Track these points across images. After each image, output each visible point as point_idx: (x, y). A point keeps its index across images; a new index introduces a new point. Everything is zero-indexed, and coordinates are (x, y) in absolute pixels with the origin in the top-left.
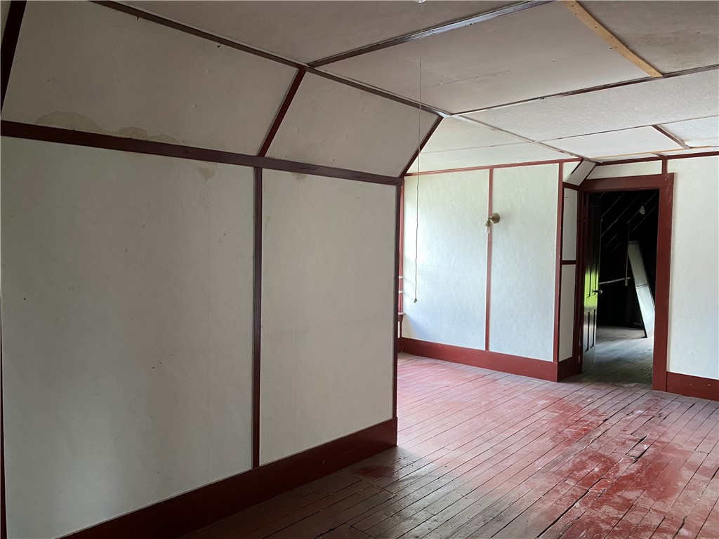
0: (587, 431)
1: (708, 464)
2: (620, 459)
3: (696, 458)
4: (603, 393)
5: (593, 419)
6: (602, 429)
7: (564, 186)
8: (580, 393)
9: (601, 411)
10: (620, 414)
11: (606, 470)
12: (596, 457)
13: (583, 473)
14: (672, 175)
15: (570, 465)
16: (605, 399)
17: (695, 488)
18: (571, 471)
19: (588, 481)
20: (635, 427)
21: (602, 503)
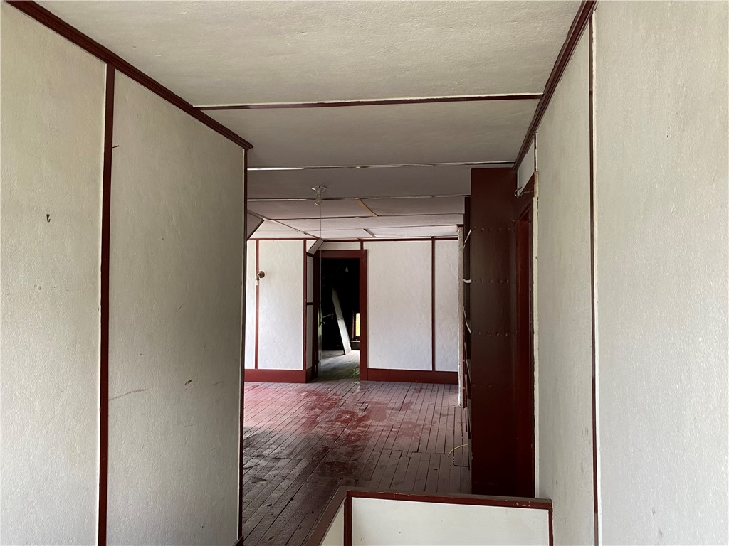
0: (336, 403)
1: (396, 407)
2: (356, 410)
3: (391, 405)
4: (335, 385)
5: (336, 397)
6: (343, 401)
7: (306, 254)
8: (322, 387)
9: (338, 393)
10: (349, 393)
11: (352, 416)
12: (346, 412)
13: (342, 419)
14: (366, 250)
15: (335, 417)
16: (338, 388)
17: (393, 416)
18: (336, 419)
19: (346, 421)
20: (359, 397)
21: (357, 427)
